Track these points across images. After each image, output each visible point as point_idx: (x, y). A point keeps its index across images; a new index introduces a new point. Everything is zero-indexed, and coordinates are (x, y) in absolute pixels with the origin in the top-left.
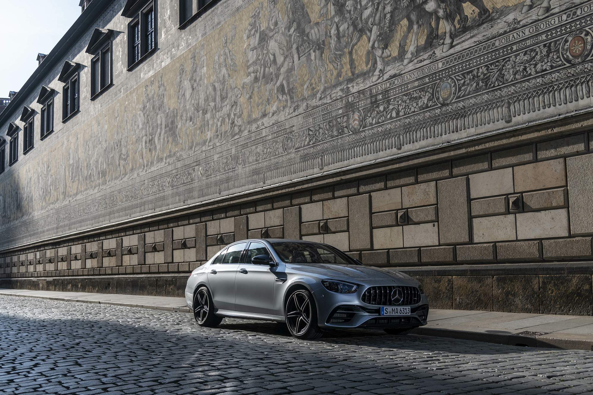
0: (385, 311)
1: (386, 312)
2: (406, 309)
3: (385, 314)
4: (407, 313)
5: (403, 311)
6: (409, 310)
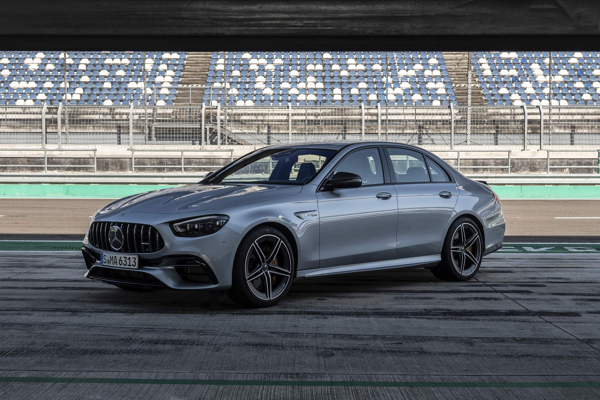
1: (105, 261)
2: (129, 258)
3: (104, 264)
4: (131, 266)
5: (125, 261)
6: (134, 262)
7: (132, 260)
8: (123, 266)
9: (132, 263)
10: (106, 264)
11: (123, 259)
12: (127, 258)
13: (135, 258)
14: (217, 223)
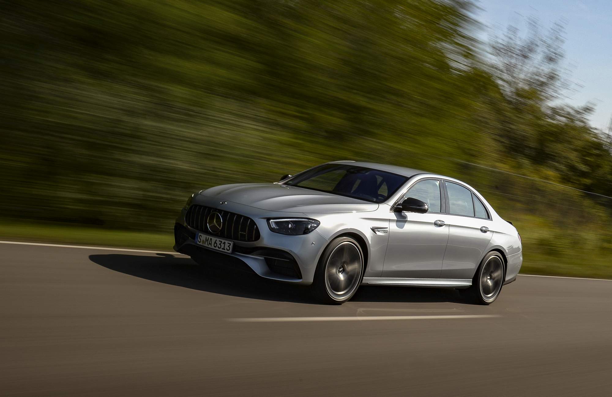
0: (199, 239)
1: (200, 241)
2: (224, 243)
3: (198, 243)
4: (225, 249)
5: (220, 244)
6: (229, 246)
7: (227, 245)
8: (217, 248)
9: (226, 247)
10: (201, 244)
11: (218, 243)
12: (223, 242)
13: (230, 244)
14: (309, 226)
